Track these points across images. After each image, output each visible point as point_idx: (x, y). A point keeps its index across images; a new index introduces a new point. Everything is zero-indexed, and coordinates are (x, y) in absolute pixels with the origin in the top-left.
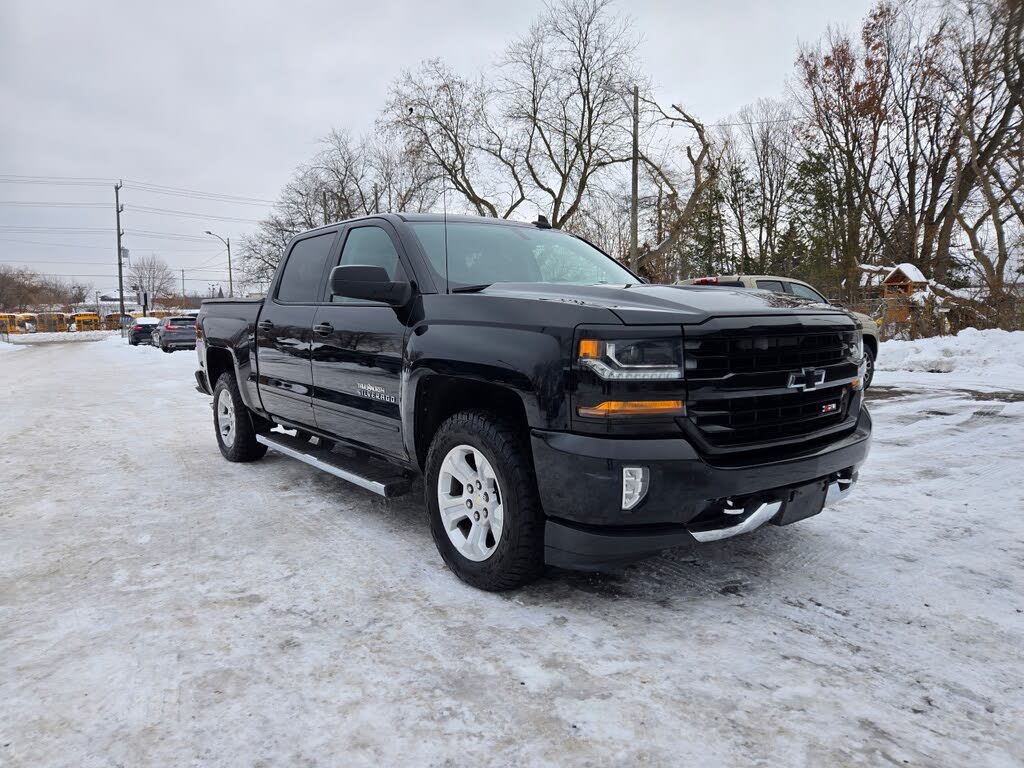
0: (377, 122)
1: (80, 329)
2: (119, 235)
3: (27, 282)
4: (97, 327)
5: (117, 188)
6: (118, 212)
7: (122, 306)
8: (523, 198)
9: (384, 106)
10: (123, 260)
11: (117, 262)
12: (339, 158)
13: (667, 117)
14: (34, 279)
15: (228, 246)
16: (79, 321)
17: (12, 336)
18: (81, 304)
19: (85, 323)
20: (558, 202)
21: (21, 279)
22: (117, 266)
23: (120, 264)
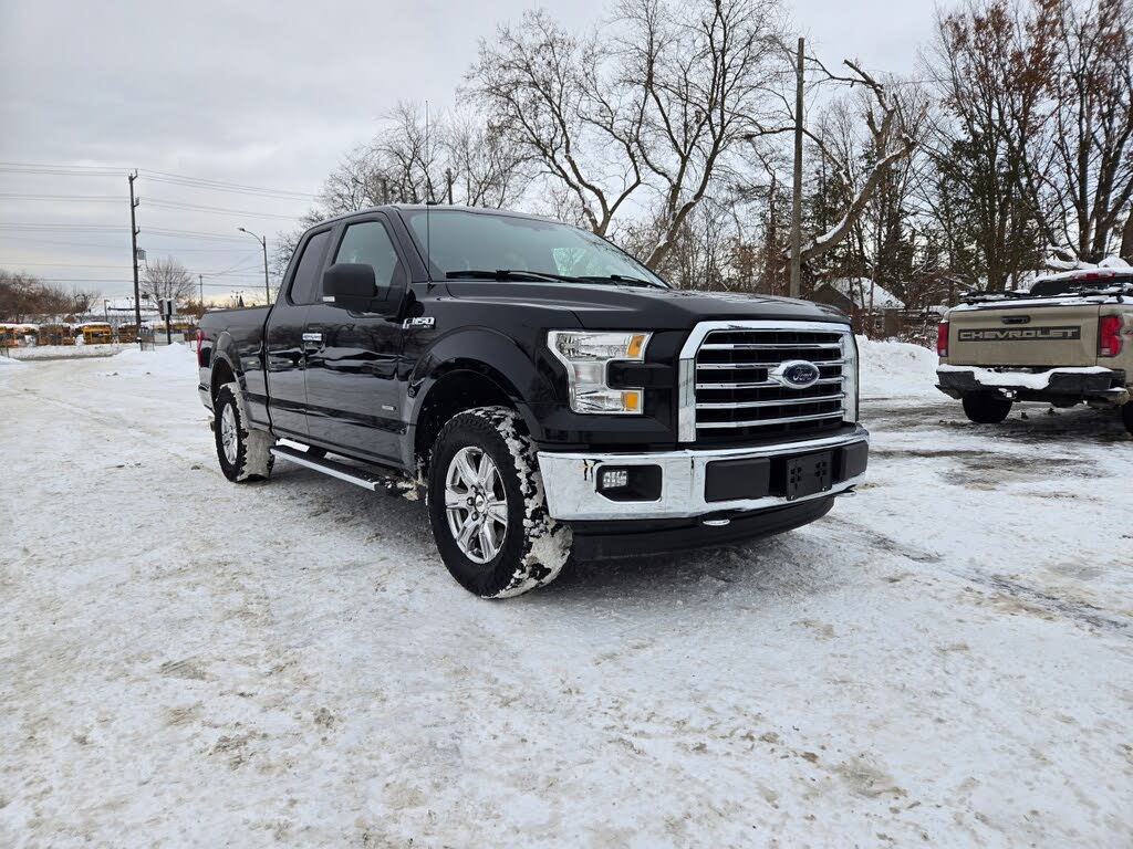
0: (459, 91)
1: (88, 342)
2: (135, 234)
3: (25, 289)
4: (108, 340)
5: (131, 179)
6: (133, 207)
7: (138, 316)
8: (638, 182)
9: (466, 71)
10: (139, 262)
11: (132, 265)
12: (405, 138)
13: (832, 77)
14: (33, 286)
15: (264, 245)
16: (87, 334)
17: (11, 351)
18: (87, 314)
19: (95, 335)
20: (676, 188)
21: (19, 287)
22: (132, 270)
23: (136, 267)
